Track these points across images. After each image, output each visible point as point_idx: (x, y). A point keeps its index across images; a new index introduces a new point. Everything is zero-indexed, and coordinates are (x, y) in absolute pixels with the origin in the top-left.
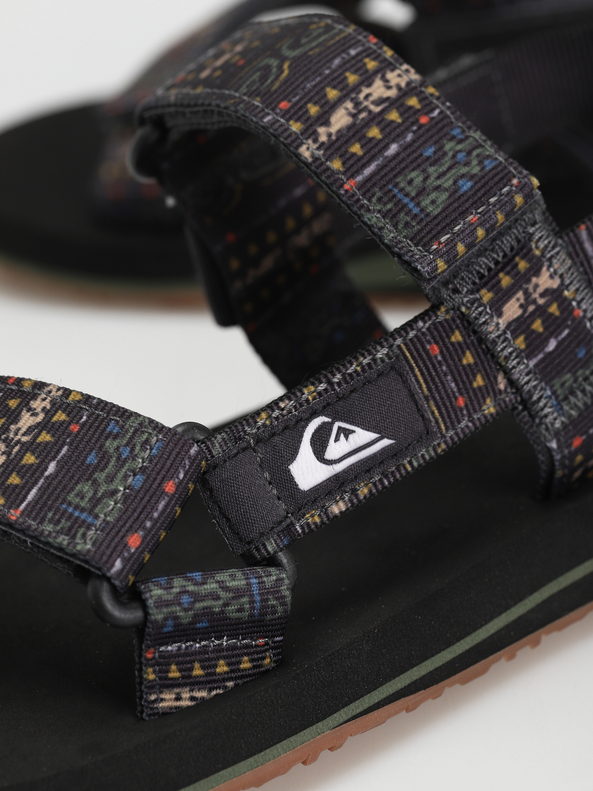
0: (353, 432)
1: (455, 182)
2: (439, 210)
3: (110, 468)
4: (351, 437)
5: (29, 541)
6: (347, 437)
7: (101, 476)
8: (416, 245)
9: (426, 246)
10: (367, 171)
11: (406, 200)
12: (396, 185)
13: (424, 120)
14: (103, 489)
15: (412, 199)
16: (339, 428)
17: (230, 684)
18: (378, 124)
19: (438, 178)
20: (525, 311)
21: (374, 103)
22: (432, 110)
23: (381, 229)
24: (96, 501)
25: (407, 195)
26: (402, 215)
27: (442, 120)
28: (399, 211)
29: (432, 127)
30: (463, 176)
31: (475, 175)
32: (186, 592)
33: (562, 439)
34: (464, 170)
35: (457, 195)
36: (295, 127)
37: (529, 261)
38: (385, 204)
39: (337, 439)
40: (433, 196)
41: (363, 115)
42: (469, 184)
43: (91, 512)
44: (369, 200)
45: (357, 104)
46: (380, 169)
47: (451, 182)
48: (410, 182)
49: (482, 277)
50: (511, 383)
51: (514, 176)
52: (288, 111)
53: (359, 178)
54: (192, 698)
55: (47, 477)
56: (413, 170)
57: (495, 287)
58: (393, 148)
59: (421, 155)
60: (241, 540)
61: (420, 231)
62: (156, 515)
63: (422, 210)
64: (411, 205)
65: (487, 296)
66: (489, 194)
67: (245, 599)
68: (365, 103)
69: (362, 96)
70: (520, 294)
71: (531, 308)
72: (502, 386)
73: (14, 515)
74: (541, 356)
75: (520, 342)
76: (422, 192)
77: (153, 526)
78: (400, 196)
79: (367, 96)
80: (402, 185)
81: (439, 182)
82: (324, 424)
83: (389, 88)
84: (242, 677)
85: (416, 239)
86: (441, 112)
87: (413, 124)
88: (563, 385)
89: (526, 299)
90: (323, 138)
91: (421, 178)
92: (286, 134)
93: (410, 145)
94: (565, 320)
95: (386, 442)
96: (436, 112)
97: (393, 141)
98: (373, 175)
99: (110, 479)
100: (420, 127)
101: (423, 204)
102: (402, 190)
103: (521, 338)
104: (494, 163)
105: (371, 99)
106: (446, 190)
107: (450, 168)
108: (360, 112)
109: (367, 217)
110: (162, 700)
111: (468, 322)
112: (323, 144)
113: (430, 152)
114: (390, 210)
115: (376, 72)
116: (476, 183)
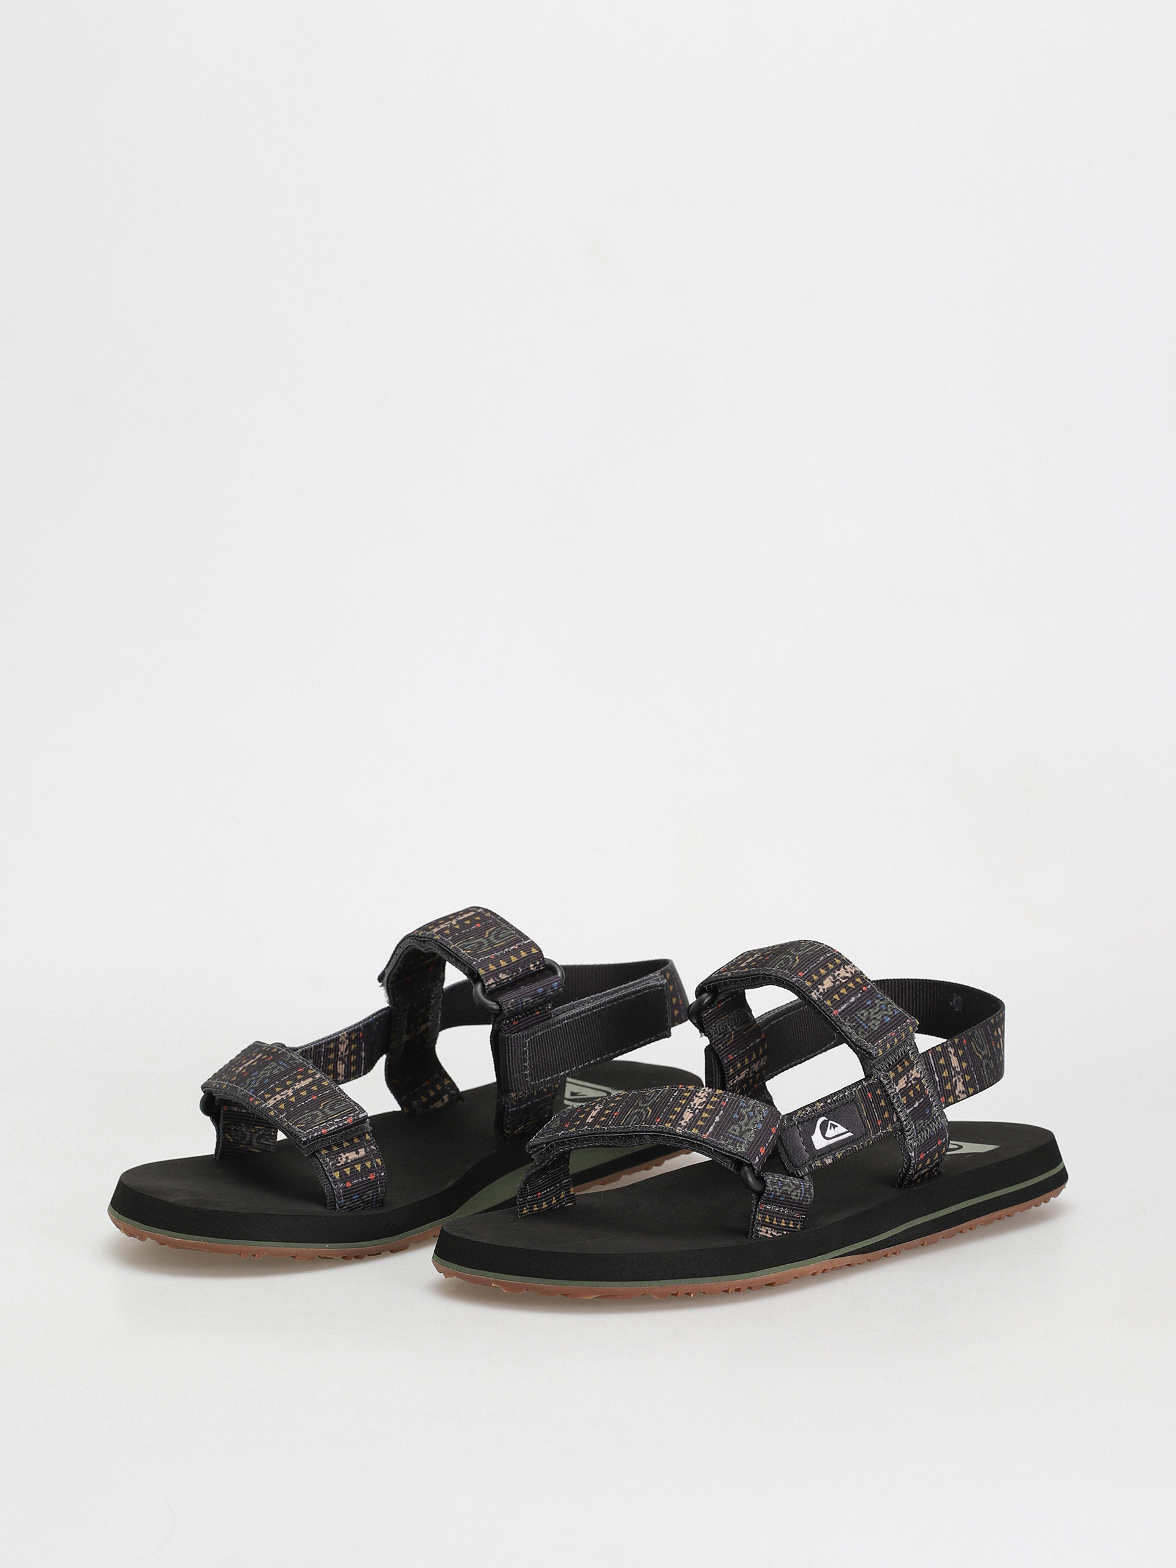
0: (837, 1126)
1: (882, 1017)
2: (877, 1028)
3: (746, 1120)
4: (836, 1128)
5: (712, 1149)
6: (834, 1128)
7: (742, 1123)
8: (868, 1042)
9: (873, 1043)
10: (843, 1008)
11: (861, 1022)
12: (856, 1015)
13: (864, 988)
14: (744, 1128)
15: (864, 1022)
16: (831, 1124)
17: (785, 1232)
18: (845, 987)
19: (874, 1014)
20: (907, 1085)
21: (841, 978)
22: (868, 985)
23: (850, 1033)
24: (742, 1133)
25: (861, 1020)
26: (860, 1028)
27: (872, 990)
28: (859, 1026)
29: (868, 992)
30: (885, 1015)
31: (891, 1015)
32: (780, 1180)
33: (917, 1153)
34: (886, 1012)
35: (884, 1023)
36: (808, 984)
37: (908, 1062)
38: (852, 1023)
39: (830, 1129)
40: (873, 1021)
41: (838, 983)
42: (889, 1019)
43: (740, 1136)
44: (845, 1020)
45: (834, 977)
46: (848, 1007)
47: (880, 1017)
48: (862, 1014)
49: (890, 1065)
50: (899, 1118)
51: (908, 1018)
52: (803, 977)
53: (839, 1010)
54: (771, 1234)
55: (716, 1123)
56: (863, 1009)
57: (896, 1071)
58: (853, 999)
59: (865, 1003)
60: (793, 1165)
61: (869, 1036)
62: (769, 1141)
63: (869, 1027)
64: (864, 1025)
65: (892, 1075)
66: (898, 1024)
67: (799, 1191)
68: (838, 978)
69: (836, 974)
70: (906, 1076)
71: (910, 1084)
72: (895, 1120)
73: (705, 1136)
74: (912, 1108)
75: (904, 1100)
76: (868, 1019)
77: (769, 1145)
78: (858, 1020)
79: (838, 975)
80: (859, 1015)
81: (875, 1016)
82: (825, 1120)
83: (847, 972)
84: (789, 1231)
85: (868, 1039)
86: (871, 986)
87: (860, 989)
88: (920, 1125)
89: (908, 1080)
90: (821, 990)
91: (867, 1013)
92: (804, 986)
93: (860, 998)
94: (922, 1094)
95: (850, 1134)
96: (869, 986)
97: (852, 996)
98: (845, 1009)
99: (746, 1125)
100: (863, 991)
101: (869, 1025)
102: (859, 1017)
103: (905, 1098)
104: (898, 1012)
105: (840, 976)
106: (878, 1020)
107: (879, 1011)
108: (836, 981)
109: (844, 1028)
110: (761, 1231)
111: (883, 1085)
112: (821, 993)
113: (869, 1003)
114: (854, 1026)
115: (841, 964)
116: (892, 1019)
